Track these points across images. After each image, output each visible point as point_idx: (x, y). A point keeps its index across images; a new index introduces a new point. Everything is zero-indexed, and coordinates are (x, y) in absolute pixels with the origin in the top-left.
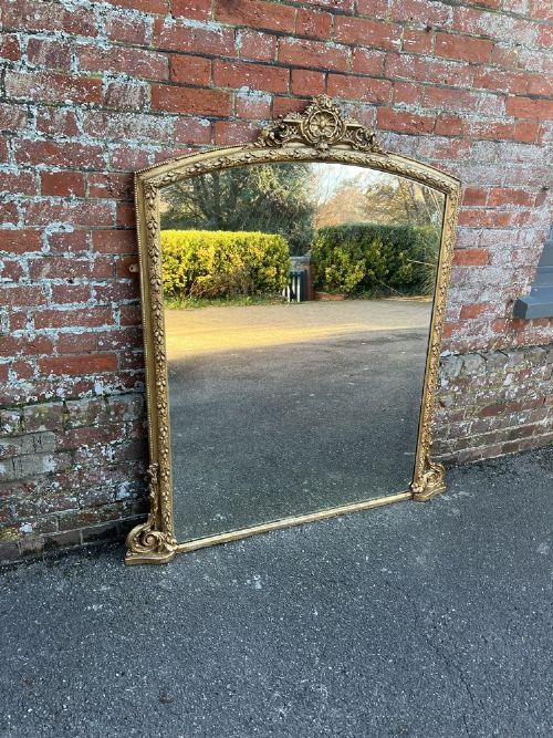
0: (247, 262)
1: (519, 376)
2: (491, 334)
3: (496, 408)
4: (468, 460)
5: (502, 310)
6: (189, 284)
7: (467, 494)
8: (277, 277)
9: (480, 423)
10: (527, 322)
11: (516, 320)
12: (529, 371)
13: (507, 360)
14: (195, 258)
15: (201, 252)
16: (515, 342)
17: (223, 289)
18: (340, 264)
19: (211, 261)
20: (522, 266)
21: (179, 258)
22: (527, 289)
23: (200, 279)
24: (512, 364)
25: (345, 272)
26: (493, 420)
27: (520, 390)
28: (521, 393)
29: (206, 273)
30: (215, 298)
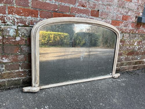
0: (60, 38)
1: (139, 43)
2: (131, 28)
3: (132, 53)
4: (123, 70)
5: (134, 19)
6: (48, 43)
7: (126, 79)
8: (67, 42)
9: (127, 58)
10: (141, 26)
11: (138, 24)
12: (141, 42)
13: (135, 37)
14: (49, 37)
15: (51, 36)
16: (137, 32)
17: (55, 44)
18: (80, 40)
19: (53, 38)
20: (140, 5)
21: (46, 37)
22: (141, 14)
23: (50, 41)
24: (137, 38)
25: (81, 41)
26: (131, 57)
27: (139, 47)
28: (139, 49)
29: (51, 40)
30: (53, 46)
